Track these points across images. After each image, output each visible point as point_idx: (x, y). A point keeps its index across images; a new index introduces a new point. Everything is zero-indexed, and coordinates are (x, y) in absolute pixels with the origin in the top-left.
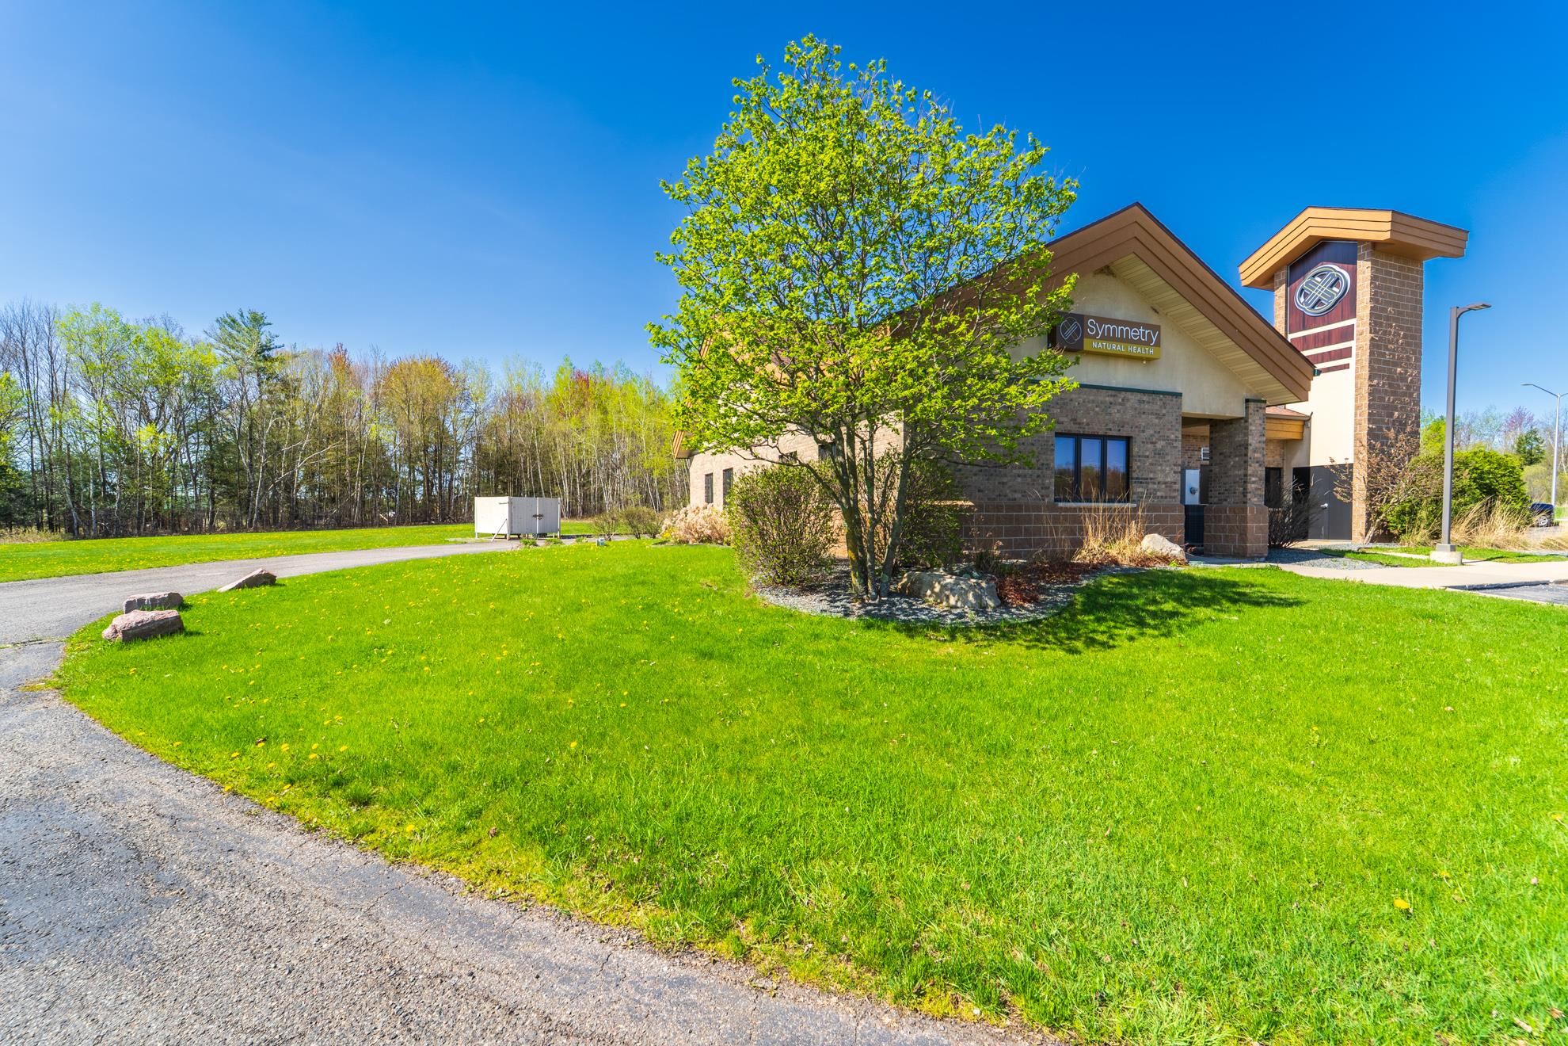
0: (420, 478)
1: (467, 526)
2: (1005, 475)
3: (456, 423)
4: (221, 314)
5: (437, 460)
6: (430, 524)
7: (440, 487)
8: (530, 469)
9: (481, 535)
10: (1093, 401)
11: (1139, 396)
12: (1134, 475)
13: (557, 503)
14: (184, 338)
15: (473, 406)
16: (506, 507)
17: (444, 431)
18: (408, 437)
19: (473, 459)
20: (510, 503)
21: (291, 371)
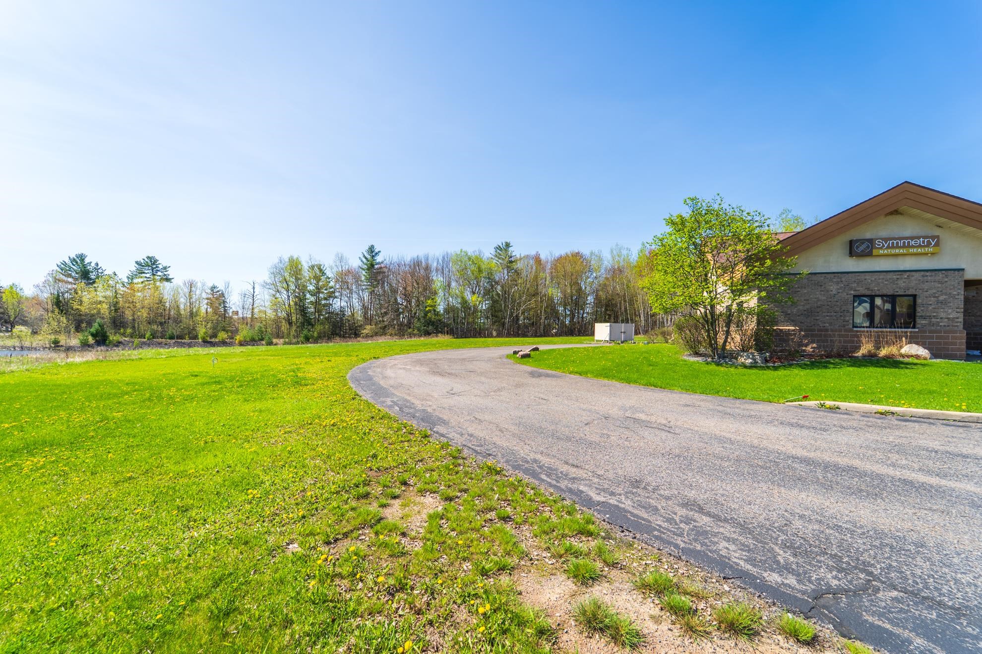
0: (568, 313)
1: (591, 337)
2: (818, 316)
3: (588, 284)
4: (495, 245)
5: (577, 304)
6: (573, 336)
7: (578, 316)
8: (623, 308)
9: (597, 341)
10: (883, 279)
11: (922, 273)
12: (918, 314)
13: (633, 326)
14: (485, 257)
15: (595, 275)
16: (609, 327)
17: (580, 289)
18: (564, 292)
19: (594, 303)
20: (610, 326)
21: (519, 265)
